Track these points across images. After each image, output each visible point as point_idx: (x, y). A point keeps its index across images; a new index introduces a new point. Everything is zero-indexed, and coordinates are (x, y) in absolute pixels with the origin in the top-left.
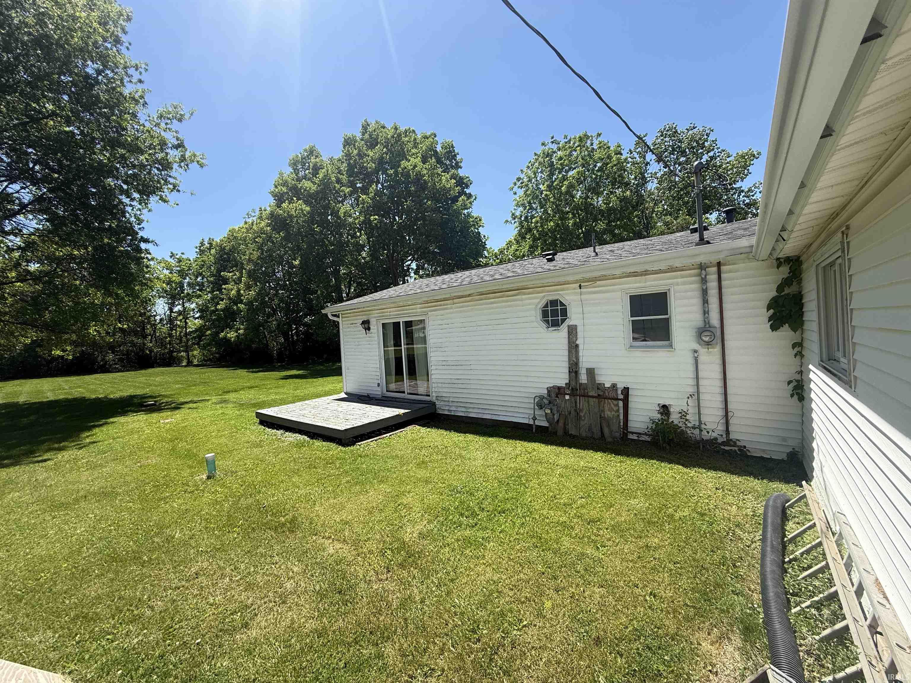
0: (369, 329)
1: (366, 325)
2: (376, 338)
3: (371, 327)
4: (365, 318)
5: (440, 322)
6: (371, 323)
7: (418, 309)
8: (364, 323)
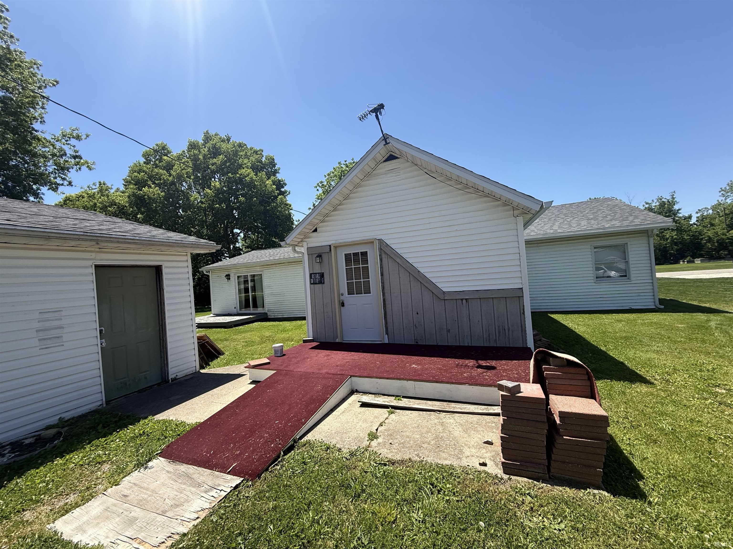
0: (229, 279)
1: (228, 277)
2: (234, 284)
3: (231, 278)
4: (227, 273)
5: (270, 275)
6: (231, 276)
7: (258, 269)
8: (227, 276)
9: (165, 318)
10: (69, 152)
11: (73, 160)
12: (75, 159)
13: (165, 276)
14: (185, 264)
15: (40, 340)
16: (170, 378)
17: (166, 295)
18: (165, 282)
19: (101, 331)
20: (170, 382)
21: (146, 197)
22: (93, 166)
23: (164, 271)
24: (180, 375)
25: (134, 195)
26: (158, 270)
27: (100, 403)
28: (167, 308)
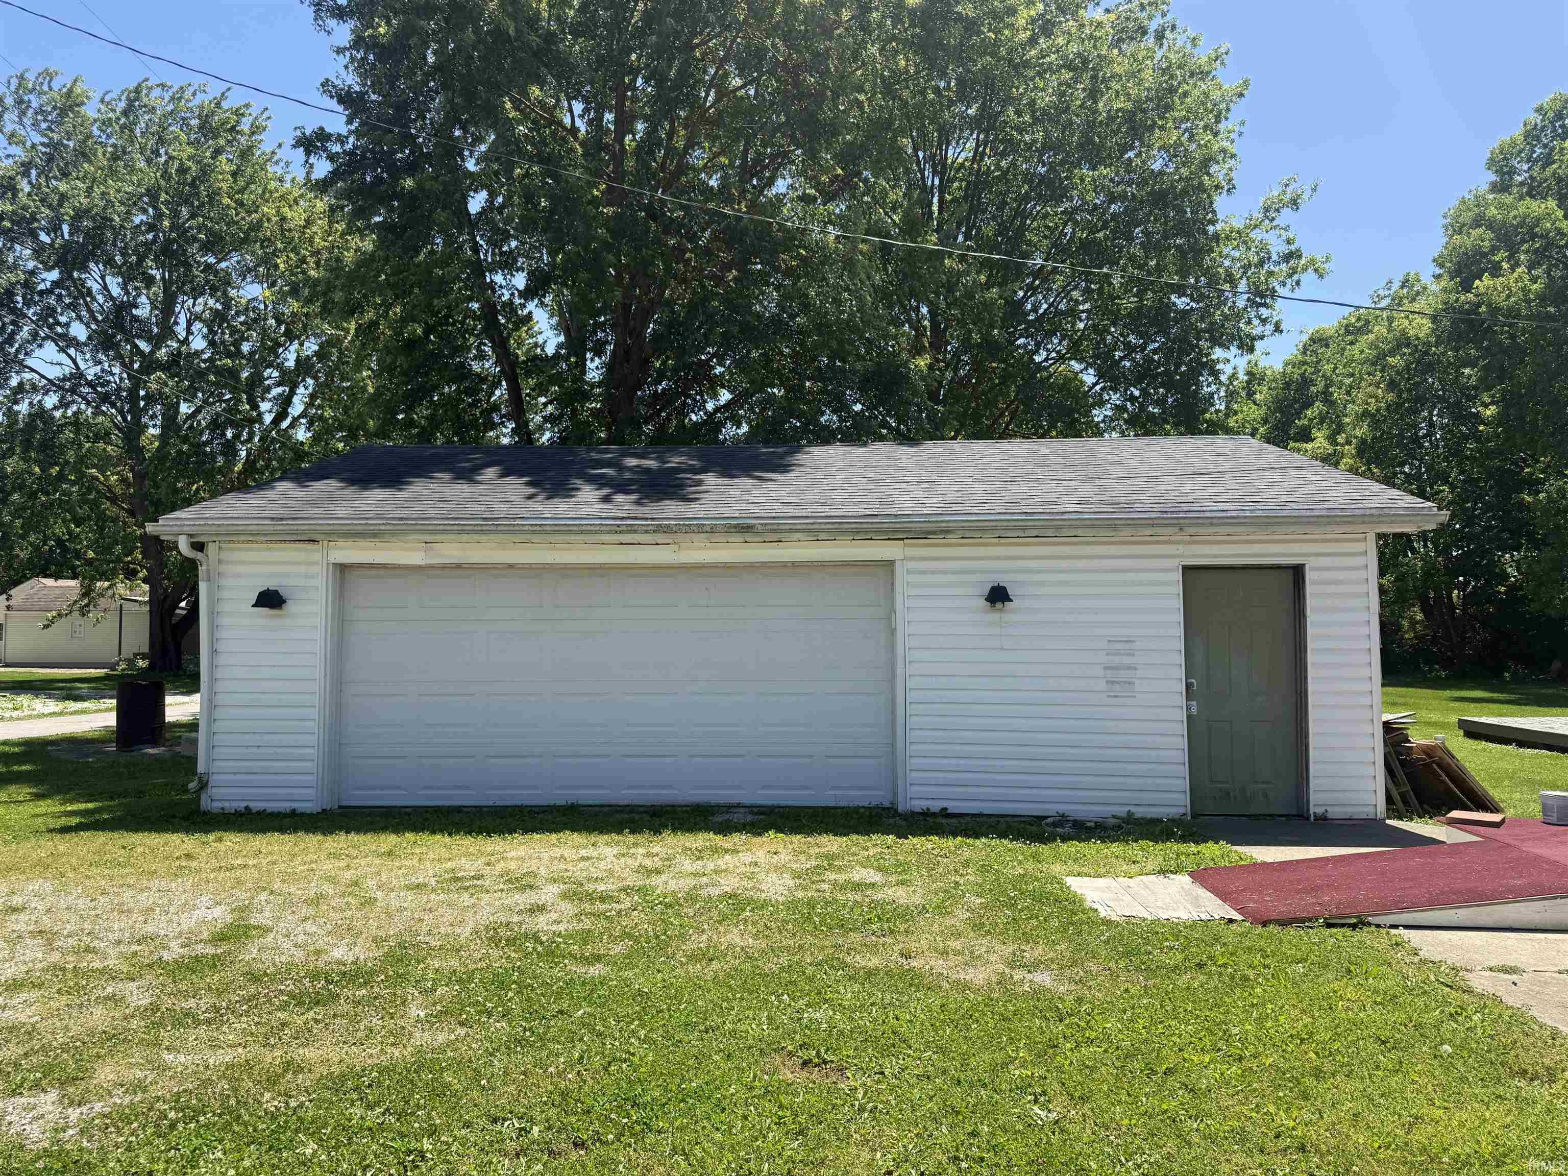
9: (1306, 678)
10: (1277, 248)
11: (1284, 267)
12: (1288, 262)
13: (1309, 589)
14: (1360, 561)
15: (1107, 682)
16: (1311, 812)
17: (1311, 631)
18: (1311, 603)
19: (1188, 686)
20: (1312, 818)
21: (1483, 309)
22: (1326, 266)
23: (1309, 576)
24: (1335, 812)
25: (1448, 308)
26: (1297, 572)
27: (1182, 811)
28: (1311, 658)
